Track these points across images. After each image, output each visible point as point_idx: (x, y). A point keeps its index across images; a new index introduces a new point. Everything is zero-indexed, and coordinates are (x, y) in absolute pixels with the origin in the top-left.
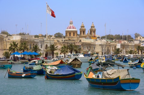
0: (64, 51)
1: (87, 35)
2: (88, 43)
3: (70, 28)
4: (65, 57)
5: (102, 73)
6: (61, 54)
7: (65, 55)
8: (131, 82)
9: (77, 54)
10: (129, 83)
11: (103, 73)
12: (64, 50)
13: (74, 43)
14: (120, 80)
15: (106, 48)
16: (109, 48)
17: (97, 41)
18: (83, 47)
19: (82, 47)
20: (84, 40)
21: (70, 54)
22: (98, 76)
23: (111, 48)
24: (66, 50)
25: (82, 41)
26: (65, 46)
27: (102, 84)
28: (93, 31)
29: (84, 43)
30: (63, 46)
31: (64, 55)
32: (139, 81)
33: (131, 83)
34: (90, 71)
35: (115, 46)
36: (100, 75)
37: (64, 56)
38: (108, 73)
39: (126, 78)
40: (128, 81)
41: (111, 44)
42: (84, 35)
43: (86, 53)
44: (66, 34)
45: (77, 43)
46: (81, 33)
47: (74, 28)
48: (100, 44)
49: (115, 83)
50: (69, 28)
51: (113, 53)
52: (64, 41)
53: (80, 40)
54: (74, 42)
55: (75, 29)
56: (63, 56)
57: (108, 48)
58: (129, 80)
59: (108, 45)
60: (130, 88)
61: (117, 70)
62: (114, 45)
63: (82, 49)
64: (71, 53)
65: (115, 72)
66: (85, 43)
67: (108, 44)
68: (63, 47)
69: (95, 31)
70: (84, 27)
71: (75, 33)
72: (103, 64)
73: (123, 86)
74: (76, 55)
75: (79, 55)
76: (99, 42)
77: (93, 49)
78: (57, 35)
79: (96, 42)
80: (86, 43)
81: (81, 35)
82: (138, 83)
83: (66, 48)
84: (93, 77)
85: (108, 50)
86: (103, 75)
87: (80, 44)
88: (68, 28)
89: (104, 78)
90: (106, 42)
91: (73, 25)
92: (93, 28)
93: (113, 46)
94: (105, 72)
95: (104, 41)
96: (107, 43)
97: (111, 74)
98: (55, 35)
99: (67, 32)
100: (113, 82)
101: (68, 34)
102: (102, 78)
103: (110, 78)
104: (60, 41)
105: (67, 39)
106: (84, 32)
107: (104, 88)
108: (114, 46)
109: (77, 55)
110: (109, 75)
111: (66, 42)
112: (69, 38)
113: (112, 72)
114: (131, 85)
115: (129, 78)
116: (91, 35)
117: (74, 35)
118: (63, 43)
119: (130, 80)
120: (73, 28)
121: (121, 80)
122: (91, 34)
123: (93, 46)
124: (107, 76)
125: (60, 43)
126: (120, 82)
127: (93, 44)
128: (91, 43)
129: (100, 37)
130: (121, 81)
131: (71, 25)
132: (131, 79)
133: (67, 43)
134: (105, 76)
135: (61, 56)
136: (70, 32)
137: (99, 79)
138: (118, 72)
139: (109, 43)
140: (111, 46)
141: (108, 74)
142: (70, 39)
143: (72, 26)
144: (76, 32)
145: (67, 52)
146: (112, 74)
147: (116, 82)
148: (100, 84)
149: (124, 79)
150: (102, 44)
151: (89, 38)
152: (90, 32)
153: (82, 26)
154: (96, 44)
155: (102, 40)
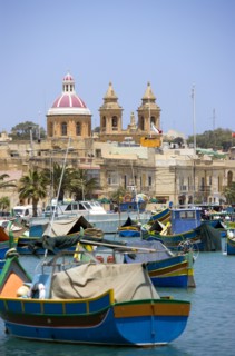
0: (32, 191)
1: (128, 133)
2: (127, 161)
3: (65, 104)
4: (35, 215)
5: (49, 281)
6: (22, 203)
7: (35, 209)
8: (157, 313)
9: (82, 202)
10: (148, 318)
11: (54, 278)
12: (31, 187)
13: (74, 162)
14: (112, 307)
15: (197, 182)
16: (208, 178)
17: (161, 152)
18: (106, 175)
19: (102, 177)
20: (112, 151)
21: (55, 202)
22: (35, 292)
23: (215, 181)
24: (40, 187)
25: (105, 155)
26: (35, 173)
27: (49, 321)
28: (147, 116)
29: (110, 160)
30: (27, 174)
31: (30, 207)
32: (188, 310)
33: (159, 318)
34: (11, 272)
35: (230, 173)
36: (41, 286)
37: (31, 212)
38: (75, 279)
39: (136, 298)
40: (145, 311)
41: (215, 164)
42: (116, 132)
43: (128, 200)
44: (50, 125)
45: (83, 160)
46: (104, 124)
47: (80, 106)
48: (174, 164)
49: (95, 319)
50: (61, 106)
51: (221, 201)
52: (36, 154)
53: (98, 151)
54: (74, 157)
55: (85, 107)
56: (27, 212)
57: (204, 180)
58: (147, 305)
59: (202, 169)
60: (152, 338)
61: (108, 268)
62: (224, 168)
63: (102, 184)
64: (61, 199)
65: (99, 273)
66: (116, 161)
67: (202, 165)
68: (27, 178)
69: (158, 115)
70: (115, 100)
71: (81, 122)
72: (53, 243)
73: (126, 331)
74: (75, 208)
75: (88, 207)
76: (167, 158)
77: (147, 184)
78: (21, 132)
79: (158, 157)
80: (119, 160)
81: (104, 130)
82: (184, 318)
83: (41, 180)
84: (20, 296)
85: (203, 186)
86: (52, 288)
87: (95, 165)
88: (55, 106)
89: (56, 299)
90: (197, 157)
91: (73, 92)
92: (150, 106)
93: (222, 172)
94: (61, 275)
95: (188, 154)
96: (198, 161)
97: (83, 283)
98: (13, 129)
99: (51, 119)
100: (88, 313)
101: (57, 128)
102: (50, 297)
103: (81, 297)
104: (21, 154)
105: (46, 145)
106: (115, 121)
107: (53, 337)
108: (227, 172)
109: (81, 208)
110: (76, 287)
111: (43, 156)
112: (56, 144)
113: (88, 276)
114: (156, 324)
115: (149, 297)
116: (140, 131)
117: (79, 133)
118: (32, 160)
119: (152, 307)
120: (76, 105)
121: (118, 305)
122: (143, 128)
123: (147, 174)
124: (68, 289)
125: (21, 161)
126: (112, 313)
127: (144, 163)
128: (139, 162)
129: (185, 138)
130: (116, 310)
131: (69, 94)
132: (156, 301)
133: (47, 161)
134: (61, 290)
135: (21, 211)
136: (63, 122)
137: (39, 303)
138: (109, 274)
139: (207, 162)
140: (215, 173)
141: (72, 283)
142: (60, 144)
143: (73, 97)
144: (88, 118)
145: (43, 195)
146: (89, 281)
147: (99, 314)
148: (41, 320)
149: (128, 300)
150: (181, 164)
151: (133, 143)
152: (137, 119)
153: (109, 95)
154: (158, 164)
155: (181, 150)
